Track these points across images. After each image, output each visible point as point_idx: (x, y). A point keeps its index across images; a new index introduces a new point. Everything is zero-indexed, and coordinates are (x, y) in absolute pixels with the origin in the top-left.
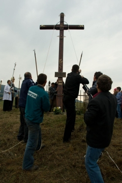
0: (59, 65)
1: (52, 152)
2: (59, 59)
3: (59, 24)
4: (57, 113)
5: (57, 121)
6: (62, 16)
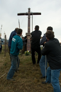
0: (28, 29)
2: (28, 27)
3: (28, 12)
4: (27, 54)
5: (27, 60)
6: (29, 9)
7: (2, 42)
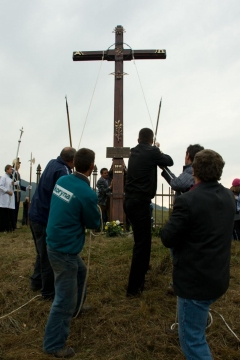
0: (116, 132)
1: (104, 317)
2: (116, 119)
3: (113, 48)
4: (112, 233)
5: (113, 251)
6: (119, 32)
7: (22, 192)
